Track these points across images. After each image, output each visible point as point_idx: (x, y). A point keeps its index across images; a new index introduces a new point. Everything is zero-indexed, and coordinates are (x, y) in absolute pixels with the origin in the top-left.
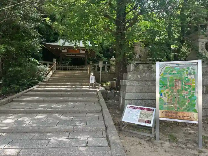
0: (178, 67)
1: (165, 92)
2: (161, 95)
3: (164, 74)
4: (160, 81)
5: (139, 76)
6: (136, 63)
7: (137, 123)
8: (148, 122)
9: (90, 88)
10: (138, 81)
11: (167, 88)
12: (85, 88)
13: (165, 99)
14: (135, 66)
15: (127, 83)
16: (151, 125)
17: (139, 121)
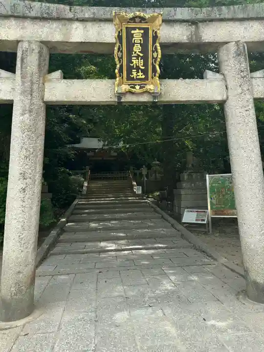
0: (221, 178)
1: (214, 196)
2: (211, 199)
3: (212, 184)
4: (210, 189)
5: (193, 185)
6: (189, 172)
7: (195, 222)
8: (203, 220)
9: (136, 199)
10: (193, 190)
11: (215, 193)
12: (131, 199)
13: (214, 202)
14: (188, 175)
15: (183, 192)
16: (205, 222)
17: (196, 220)
